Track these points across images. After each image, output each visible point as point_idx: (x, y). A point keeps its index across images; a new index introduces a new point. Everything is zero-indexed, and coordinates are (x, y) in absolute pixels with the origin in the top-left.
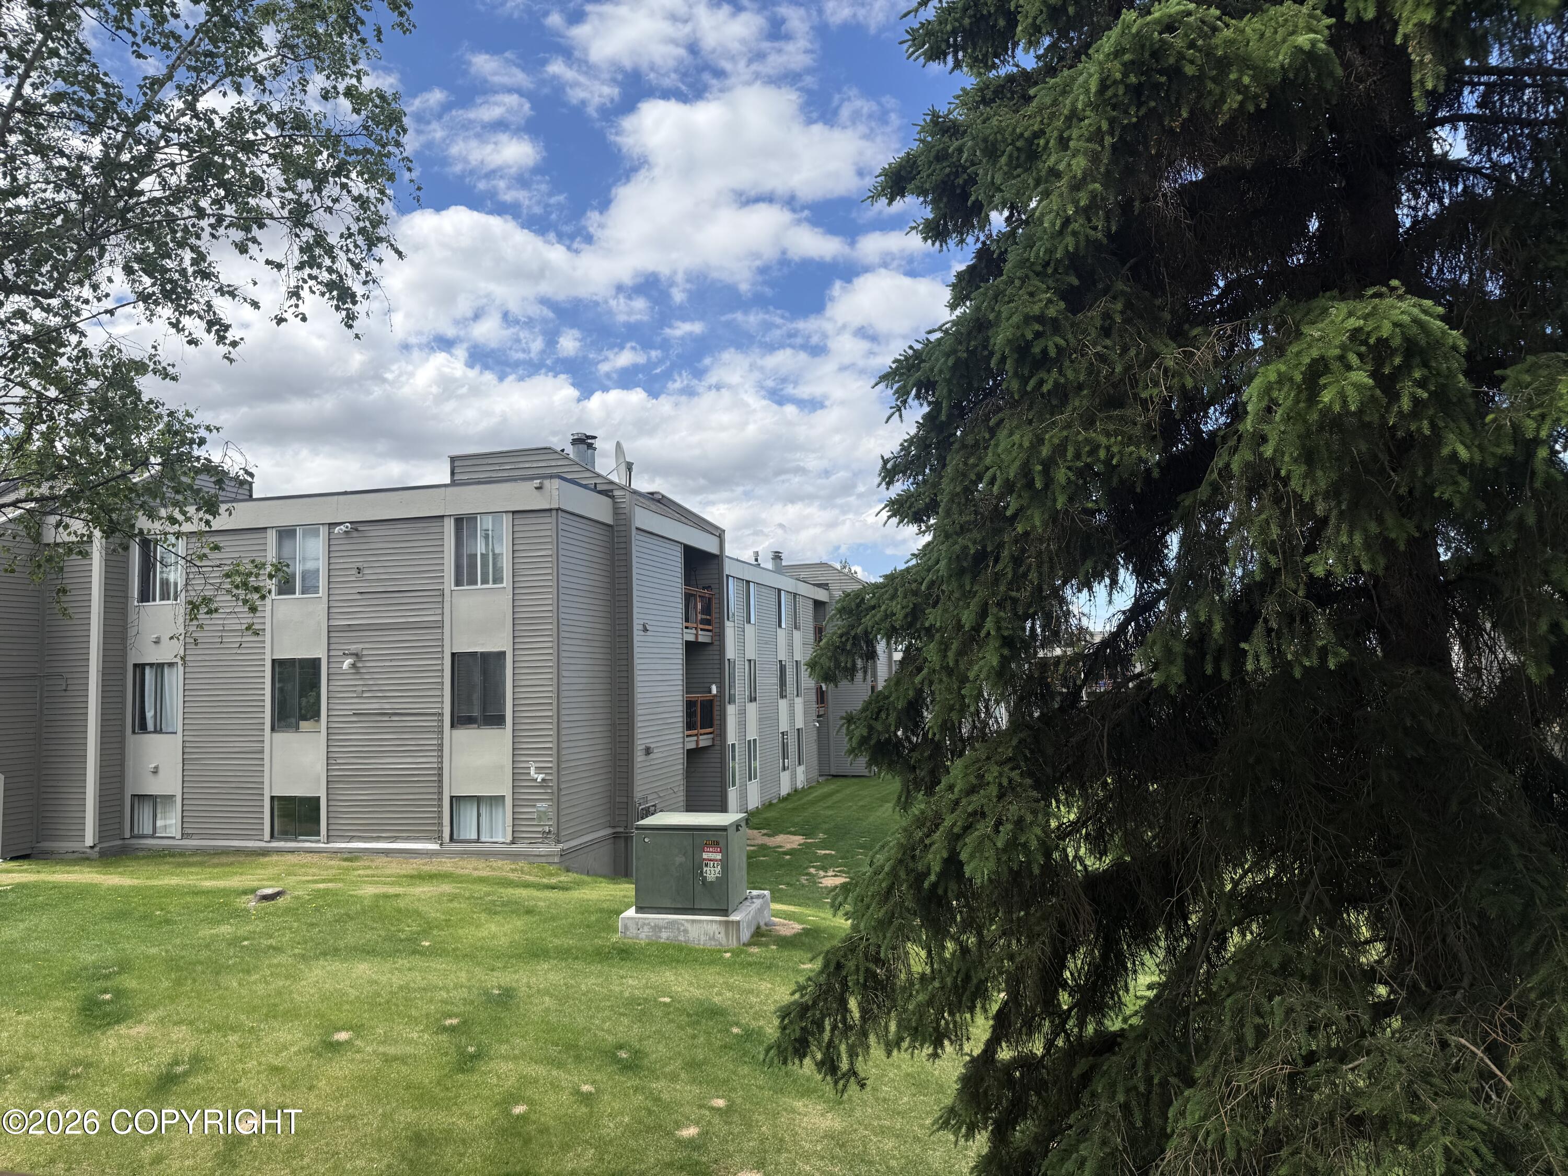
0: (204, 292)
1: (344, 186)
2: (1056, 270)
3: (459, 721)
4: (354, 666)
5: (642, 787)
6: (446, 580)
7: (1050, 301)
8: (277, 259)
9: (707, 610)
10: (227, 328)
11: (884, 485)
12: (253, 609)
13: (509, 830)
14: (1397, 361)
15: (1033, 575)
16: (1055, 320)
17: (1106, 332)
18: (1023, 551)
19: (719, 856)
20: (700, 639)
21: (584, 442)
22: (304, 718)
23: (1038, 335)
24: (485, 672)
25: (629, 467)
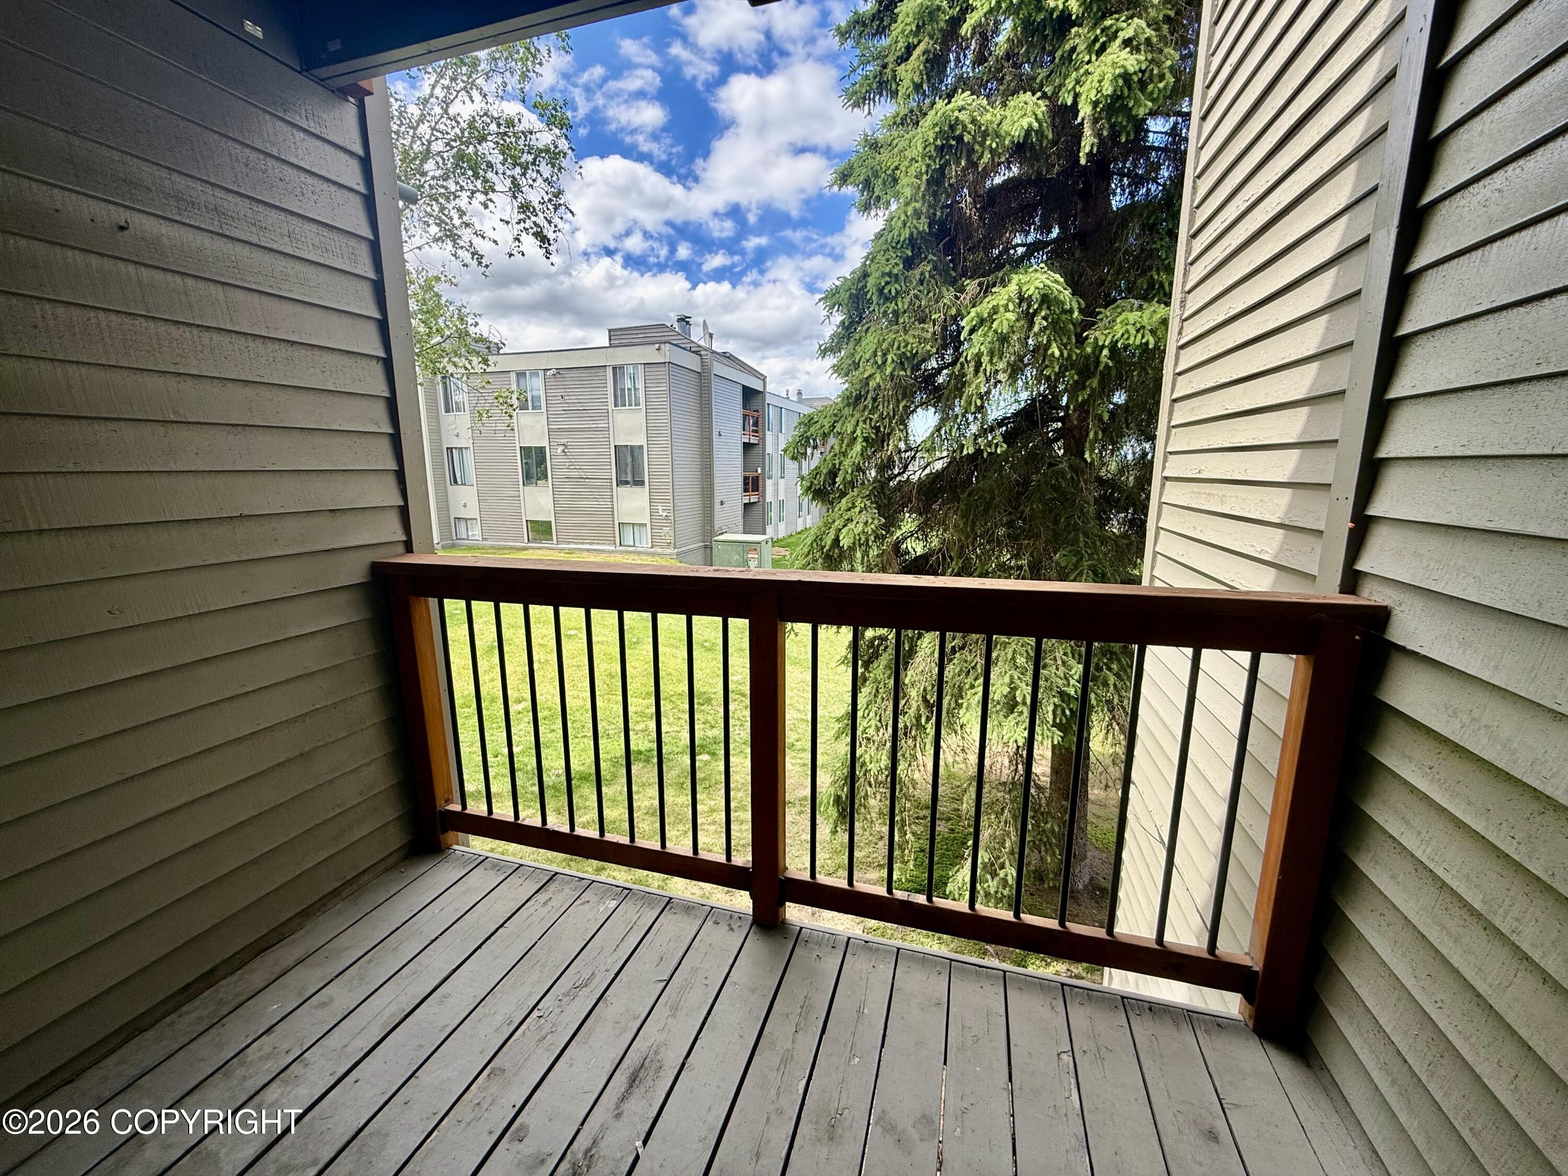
0: (466, 235)
1: (538, 172)
2: (902, 246)
3: (621, 483)
4: (563, 451)
5: (719, 520)
6: (609, 404)
7: (896, 264)
8: (506, 219)
9: (756, 424)
10: (482, 257)
11: (820, 358)
12: (511, 416)
13: (650, 541)
14: (1036, 306)
15: (880, 407)
16: (896, 275)
17: (921, 282)
18: (878, 395)
19: (756, 556)
20: (752, 441)
21: (684, 320)
22: (539, 479)
23: (887, 283)
24: (632, 456)
25: (711, 336)
